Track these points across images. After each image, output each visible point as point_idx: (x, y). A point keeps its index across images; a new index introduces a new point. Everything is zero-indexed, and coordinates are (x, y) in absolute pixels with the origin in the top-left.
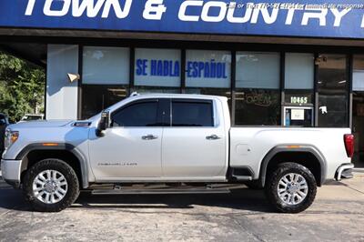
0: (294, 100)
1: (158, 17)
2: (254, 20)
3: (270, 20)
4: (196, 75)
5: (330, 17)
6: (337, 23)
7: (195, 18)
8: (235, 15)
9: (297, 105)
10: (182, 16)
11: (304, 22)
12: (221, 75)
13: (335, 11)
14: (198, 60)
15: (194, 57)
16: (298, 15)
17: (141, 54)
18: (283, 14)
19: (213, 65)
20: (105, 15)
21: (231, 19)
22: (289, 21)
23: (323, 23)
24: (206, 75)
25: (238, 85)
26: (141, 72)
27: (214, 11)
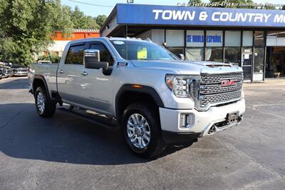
0: (246, 51)
1: (205, 19)
2: (238, 20)
3: (244, 20)
4: (210, 41)
5: (264, 18)
6: (266, 21)
7: (217, 20)
8: (232, 18)
9: (246, 53)
10: (213, 19)
11: (255, 21)
12: (219, 41)
13: (265, 15)
14: (213, 35)
15: (209, 33)
16: (253, 17)
17: (189, 33)
18: (248, 17)
19: (217, 37)
20: (185, 19)
21: (231, 20)
22: (250, 20)
23: (261, 21)
24: (214, 41)
25: (226, 45)
26: (189, 41)
27: (224, 17)
